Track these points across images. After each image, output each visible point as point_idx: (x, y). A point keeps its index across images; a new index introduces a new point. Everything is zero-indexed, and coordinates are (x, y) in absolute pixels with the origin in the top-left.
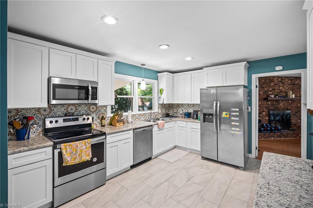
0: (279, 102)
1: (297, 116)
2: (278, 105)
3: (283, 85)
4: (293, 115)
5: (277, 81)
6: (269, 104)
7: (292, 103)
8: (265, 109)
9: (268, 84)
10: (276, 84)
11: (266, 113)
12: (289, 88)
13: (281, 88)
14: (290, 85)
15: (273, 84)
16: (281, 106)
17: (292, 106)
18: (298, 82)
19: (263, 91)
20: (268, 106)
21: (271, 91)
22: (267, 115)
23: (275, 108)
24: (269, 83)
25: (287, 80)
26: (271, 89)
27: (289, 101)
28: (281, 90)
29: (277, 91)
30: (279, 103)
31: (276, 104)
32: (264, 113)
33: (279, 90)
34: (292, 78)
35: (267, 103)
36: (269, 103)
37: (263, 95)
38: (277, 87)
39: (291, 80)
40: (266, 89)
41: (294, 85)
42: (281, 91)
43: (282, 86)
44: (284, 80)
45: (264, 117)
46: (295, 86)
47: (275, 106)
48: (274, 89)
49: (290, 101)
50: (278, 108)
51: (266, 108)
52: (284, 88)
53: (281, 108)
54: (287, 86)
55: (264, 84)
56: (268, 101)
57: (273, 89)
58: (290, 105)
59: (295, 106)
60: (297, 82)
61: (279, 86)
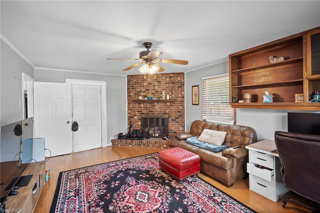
0: (154, 104)
1: (179, 122)
2: (152, 108)
3: (159, 84)
4: (172, 120)
5: (152, 80)
6: (141, 107)
7: (171, 105)
8: (137, 113)
9: (141, 84)
10: (150, 84)
11: (138, 117)
12: (167, 87)
13: (156, 88)
14: (169, 83)
15: (146, 84)
16: (157, 109)
17: (171, 110)
18: (179, 79)
19: (134, 93)
20: (140, 110)
21: (144, 92)
22: (139, 119)
23: (149, 111)
24: (142, 82)
25: (164, 78)
26: (143, 90)
27: (166, 103)
28: (156, 90)
29: (152, 92)
30: (153, 106)
31: (151, 107)
32: (136, 117)
33: (154, 90)
34: (172, 75)
35: (139, 106)
36: (142, 105)
37: (134, 96)
38: (152, 86)
39: (170, 77)
40: (138, 90)
41: (173, 83)
42: (157, 92)
43: (157, 86)
44: (160, 78)
45: (136, 121)
46: (175, 85)
47: (149, 109)
48: (148, 90)
49: (168, 104)
50: (152, 111)
51: (138, 111)
52: (160, 88)
53: (157, 111)
54: (164, 85)
55: (135, 84)
56: (140, 104)
57: (146, 90)
58: (168, 108)
59: (175, 110)
60: (177, 79)
61: (154, 86)
